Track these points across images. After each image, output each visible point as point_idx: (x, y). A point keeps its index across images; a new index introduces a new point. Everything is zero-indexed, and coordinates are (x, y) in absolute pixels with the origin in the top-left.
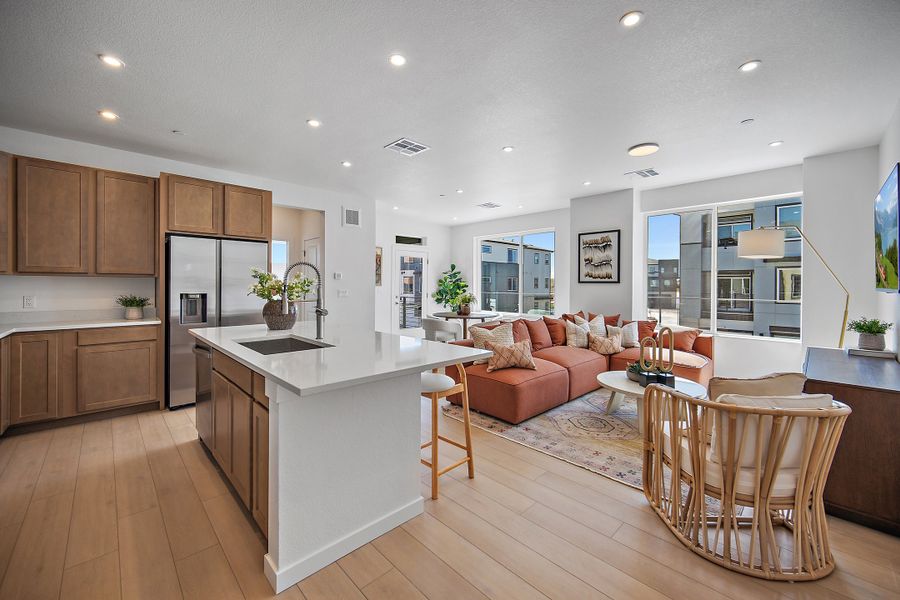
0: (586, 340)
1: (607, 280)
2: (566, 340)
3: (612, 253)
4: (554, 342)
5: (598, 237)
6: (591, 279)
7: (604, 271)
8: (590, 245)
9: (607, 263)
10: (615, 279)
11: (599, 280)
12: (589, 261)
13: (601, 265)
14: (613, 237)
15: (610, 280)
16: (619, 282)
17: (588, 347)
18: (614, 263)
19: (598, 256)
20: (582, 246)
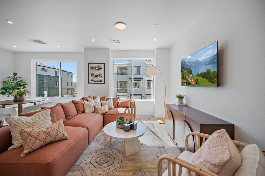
0: (94, 109)
1: (100, 82)
2: (84, 110)
3: (101, 72)
4: (78, 112)
5: (96, 65)
6: (94, 82)
7: (99, 79)
8: (93, 68)
9: (100, 75)
10: (103, 82)
11: (97, 82)
12: (92, 75)
13: (97, 76)
14: (102, 65)
15: (101, 82)
16: (104, 83)
17: (94, 112)
18: (103, 76)
19: (96, 73)
20: (89, 68)
